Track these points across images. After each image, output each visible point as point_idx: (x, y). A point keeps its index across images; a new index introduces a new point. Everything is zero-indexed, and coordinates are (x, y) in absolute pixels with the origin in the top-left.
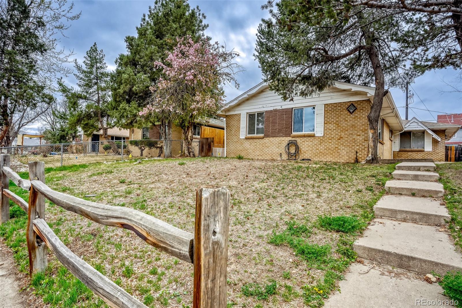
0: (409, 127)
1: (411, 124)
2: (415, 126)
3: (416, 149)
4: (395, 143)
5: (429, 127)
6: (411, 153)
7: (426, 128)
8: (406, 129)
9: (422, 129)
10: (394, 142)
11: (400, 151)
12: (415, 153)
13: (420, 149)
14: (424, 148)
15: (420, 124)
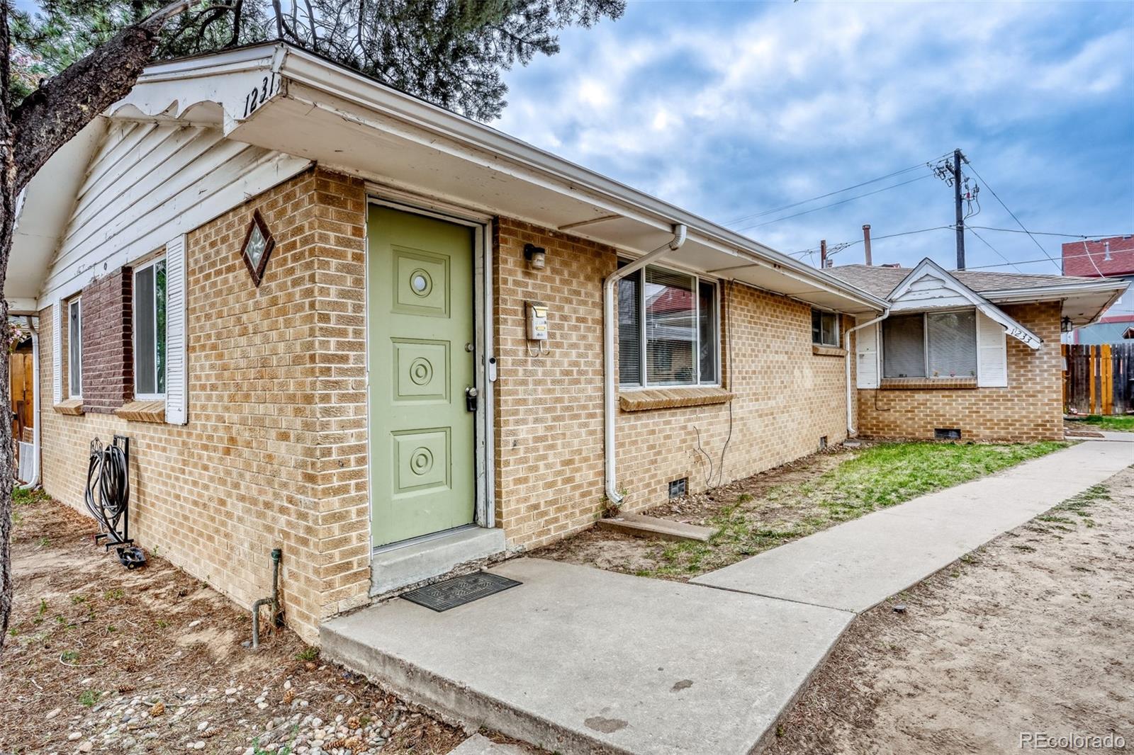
0: (910, 297)
1: (915, 288)
2: (932, 294)
3: (944, 379)
4: (865, 360)
5: (987, 295)
6: (928, 396)
7: (975, 300)
8: (898, 307)
9: (960, 302)
10: (862, 356)
11: (883, 389)
12: (941, 394)
13: (959, 379)
14: (974, 374)
15: (950, 284)
